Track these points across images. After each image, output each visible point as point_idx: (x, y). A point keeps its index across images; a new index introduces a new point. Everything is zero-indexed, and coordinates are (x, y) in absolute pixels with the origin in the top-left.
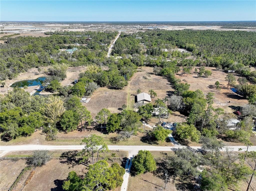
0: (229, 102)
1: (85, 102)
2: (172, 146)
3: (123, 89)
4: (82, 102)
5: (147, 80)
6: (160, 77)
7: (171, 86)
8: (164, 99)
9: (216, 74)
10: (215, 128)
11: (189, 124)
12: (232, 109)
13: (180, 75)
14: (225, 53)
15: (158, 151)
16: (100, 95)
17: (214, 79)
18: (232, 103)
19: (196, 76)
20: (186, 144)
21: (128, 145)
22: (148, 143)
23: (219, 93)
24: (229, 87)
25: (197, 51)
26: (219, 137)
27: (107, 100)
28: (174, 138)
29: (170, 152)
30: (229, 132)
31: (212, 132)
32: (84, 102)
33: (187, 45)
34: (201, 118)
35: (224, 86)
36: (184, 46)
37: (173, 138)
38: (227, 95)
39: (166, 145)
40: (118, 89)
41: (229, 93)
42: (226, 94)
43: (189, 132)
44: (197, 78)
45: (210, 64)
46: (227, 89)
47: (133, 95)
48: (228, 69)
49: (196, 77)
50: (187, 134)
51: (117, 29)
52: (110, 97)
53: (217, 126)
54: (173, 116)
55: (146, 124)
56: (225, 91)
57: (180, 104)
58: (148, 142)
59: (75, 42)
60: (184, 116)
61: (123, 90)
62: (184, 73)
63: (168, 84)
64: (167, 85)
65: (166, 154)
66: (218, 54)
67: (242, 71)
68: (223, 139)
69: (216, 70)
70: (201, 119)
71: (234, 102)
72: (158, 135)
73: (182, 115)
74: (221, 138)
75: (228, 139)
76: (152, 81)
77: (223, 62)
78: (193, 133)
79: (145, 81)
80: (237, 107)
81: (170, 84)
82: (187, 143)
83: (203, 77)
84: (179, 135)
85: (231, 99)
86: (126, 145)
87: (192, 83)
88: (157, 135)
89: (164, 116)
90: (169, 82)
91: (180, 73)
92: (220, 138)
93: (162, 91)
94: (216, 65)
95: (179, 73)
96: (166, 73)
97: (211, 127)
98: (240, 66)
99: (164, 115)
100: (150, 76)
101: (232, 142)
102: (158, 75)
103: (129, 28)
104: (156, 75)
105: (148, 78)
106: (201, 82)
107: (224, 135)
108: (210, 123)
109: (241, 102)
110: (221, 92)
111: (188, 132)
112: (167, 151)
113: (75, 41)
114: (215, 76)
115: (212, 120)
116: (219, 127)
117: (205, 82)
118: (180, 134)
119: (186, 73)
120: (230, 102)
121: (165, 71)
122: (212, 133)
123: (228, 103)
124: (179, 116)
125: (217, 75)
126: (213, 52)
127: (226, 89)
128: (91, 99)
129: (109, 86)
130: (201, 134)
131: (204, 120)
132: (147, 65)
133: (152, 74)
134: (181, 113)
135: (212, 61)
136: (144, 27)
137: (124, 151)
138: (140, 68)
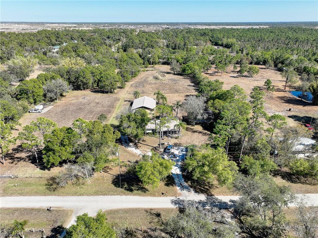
0: (290, 110)
1: (39, 112)
2: (175, 194)
3: (115, 92)
4: (33, 111)
5: (158, 81)
6: (179, 76)
7: (195, 88)
8: (175, 104)
9: (265, 73)
10: (269, 155)
11: (214, 146)
12: (295, 120)
13: (211, 74)
14: (278, 48)
15: (142, 209)
16: (73, 102)
17: (263, 78)
18: (294, 112)
19: (236, 75)
20: (207, 189)
21: (80, 195)
22: (126, 189)
23: (271, 98)
24: (287, 89)
25: (237, 47)
26: (276, 173)
27: (80, 109)
28: (183, 176)
29: (168, 211)
30: (298, 164)
31: (262, 163)
32: (38, 111)
33: (225, 41)
34: (240, 135)
35: (278, 87)
36: (220, 43)
37: (181, 177)
38: (285, 100)
39: (163, 194)
40: (107, 92)
41: (287, 97)
42: (282, 98)
43: (211, 166)
44: (237, 78)
45: (256, 60)
46: (285, 91)
47: (128, 101)
48: (284, 65)
49: (234, 77)
50: (206, 169)
52: (88, 105)
53: (272, 150)
54: (189, 133)
55: (134, 149)
56: (282, 94)
57: (202, 111)
58: (126, 186)
60: (209, 133)
61: (115, 95)
62: (217, 72)
63: (190, 85)
64: (188, 87)
65: (158, 215)
66: (268, 49)
67: (305, 67)
68: (283, 177)
69: (265, 69)
70: (239, 137)
71: (297, 110)
72: (143, 172)
73: (206, 132)
74: (281, 176)
75: (294, 177)
76: (166, 82)
77: (275, 57)
78: (220, 168)
79: (155, 82)
80: (303, 118)
81: (194, 86)
82: (210, 187)
83: (245, 76)
84: (192, 172)
85: (291, 105)
86: (75, 194)
87: (228, 84)
88: (140, 171)
89: (173, 134)
90: (192, 83)
91: (211, 72)
92: (278, 174)
93: (179, 96)
94: (265, 63)
95: (209, 72)
96: (190, 70)
97: (261, 153)
98: (301, 61)
99: (172, 132)
100: (164, 76)
101: (303, 183)
102: (176, 75)
103: (152, 28)
104: (174, 74)
105: (161, 78)
106: (243, 83)
107: (286, 169)
108: (259, 145)
109: (310, 111)
110: (274, 96)
111: (209, 166)
112: (163, 209)
113: (73, 38)
114: (264, 75)
115: (262, 139)
116: (276, 152)
117: (248, 82)
118: (194, 170)
119: (220, 71)
120: (292, 110)
121: (188, 68)
122: (262, 166)
123: (287, 112)
124: (200, 132)
125: (267, 75)
126: (260, 47)
127: (282, 91)
128: (54, 107)
129: (94, 89)
130: (238, 168)
131: (246, 139)
132: (164, 63)
133: (168, 73)
134: (205, 128)
135: (260, 56)
137: (64, 209)
138: (152, 67)
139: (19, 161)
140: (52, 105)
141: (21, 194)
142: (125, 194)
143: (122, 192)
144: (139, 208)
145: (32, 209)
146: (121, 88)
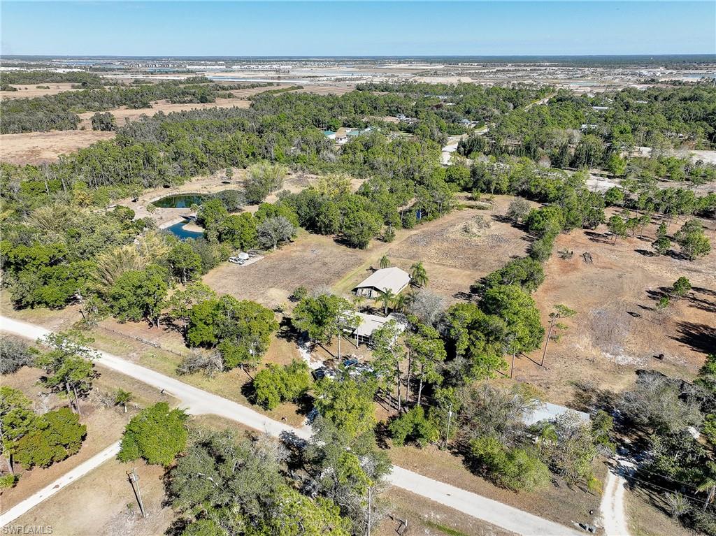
0: (661, 357)
1: (240, 264)
2: (296, 424)
3: (368, 248)
4: (232, 260)
5: (465, 237)
6: (520, 232)
13: (596, 237)
16: (294, 254)
18: (667, 363)
22: (251, 398)
27: (294, 269)
32: (239, 262)
38: (689, 333)
40: (356, 246)
44: (646, 257)
47: (374, 269)
49: (644, 253)
51: (569, 79)
52: (310, 264)
59: (399, 112)
61: (364, 253)
63: (516, 257)
68: (467, 460)
71: (681, 362)
74: (466, 457)
76: (477, 240)
79: (458, 237)
93: (469, 276)
100: (488, 227)
101: (488, 479)
102: (518, 227)
105: (474, 230)
106: (645, 271)
121: (539, 218)
123: (651, 359)
128: (264, 258)
133: (506, 219)
136: (672, 73)
137: (176, 397)
138: (488, 200)
139: (173, 329)
140: (264, 255)
141: (152, 368)
142: (244, 404)
143: (243, 400)
144: (243, 424)
145: (150, 387)
146: (386, 241)
